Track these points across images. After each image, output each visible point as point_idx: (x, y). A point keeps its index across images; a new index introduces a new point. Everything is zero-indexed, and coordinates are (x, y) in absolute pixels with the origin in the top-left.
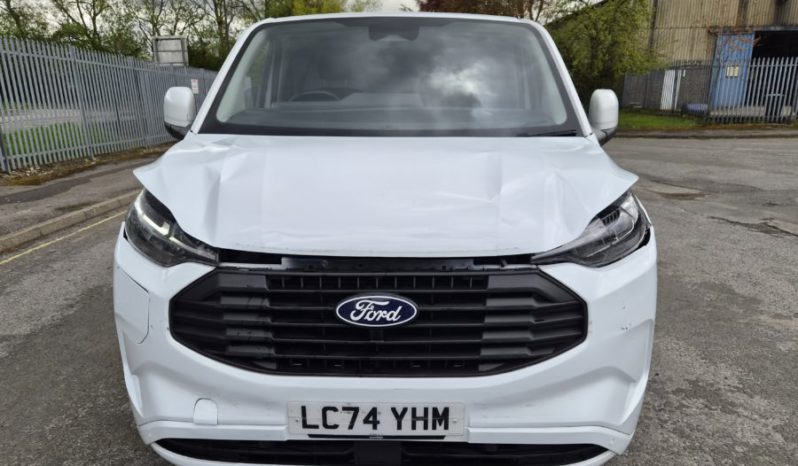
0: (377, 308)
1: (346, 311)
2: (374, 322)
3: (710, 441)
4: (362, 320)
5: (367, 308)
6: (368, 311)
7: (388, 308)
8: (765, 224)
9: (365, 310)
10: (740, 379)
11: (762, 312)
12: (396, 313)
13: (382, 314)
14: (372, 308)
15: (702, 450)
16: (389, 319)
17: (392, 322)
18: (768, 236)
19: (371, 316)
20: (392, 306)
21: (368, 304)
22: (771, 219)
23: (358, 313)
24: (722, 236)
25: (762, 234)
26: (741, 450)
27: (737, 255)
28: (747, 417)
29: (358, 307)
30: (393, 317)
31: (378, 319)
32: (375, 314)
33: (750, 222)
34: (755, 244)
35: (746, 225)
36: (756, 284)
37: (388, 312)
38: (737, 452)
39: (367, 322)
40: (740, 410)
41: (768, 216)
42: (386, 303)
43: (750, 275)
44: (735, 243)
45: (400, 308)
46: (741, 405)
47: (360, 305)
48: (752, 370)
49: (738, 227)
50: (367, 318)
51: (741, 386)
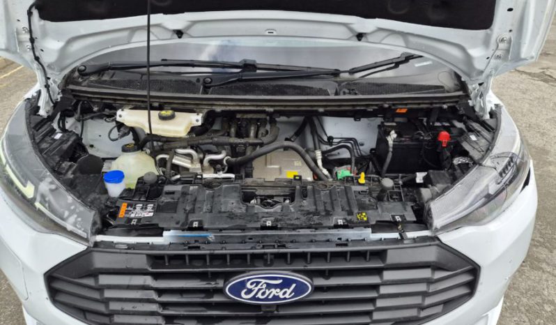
0: (269, 286)
1: (237, 289)
2: (266, 299)
3: (525, 300)
4: (254, 298)
5: (259, 287)
6: (259, 290)
7: (281, 286)
8: (543, 72)
9: (257, 289)
10: (541, 233)
11: (550, 163)
12: (289, 291)
13: (274, 292)
14: (265, 286)
15: (520, 311)
16: (282, 297)
17: (285, 299)
18: (547, 85)
19: (263, 294)
20: (286, 283)
21: (259, 282)
22: (548, 68)
23: (250, 291)
24: (514, 86)
25: (541, 83)
26: (549, 310)
27: (527, 105)
28: (549, 272)
29: (248, 285)
30: (287, 294)
31: (270, 297)
32: (268, 292)
33: (533, 72)
34: (539, 94)
35: (530, 74)
36: (543, 134)
37: (281, 290)
38: (546, 311)
39: (259, 299)
40: (544, 266)
41: (545, 66)
42: (280, 281)
43: (538, 126)
44: (524, 93)
45: (294, 285)
46: (544, 261)
47: (252, 284)
48: (549, 223)
49: (524, 76)
50: (259, 295)
51: (542, 240)
